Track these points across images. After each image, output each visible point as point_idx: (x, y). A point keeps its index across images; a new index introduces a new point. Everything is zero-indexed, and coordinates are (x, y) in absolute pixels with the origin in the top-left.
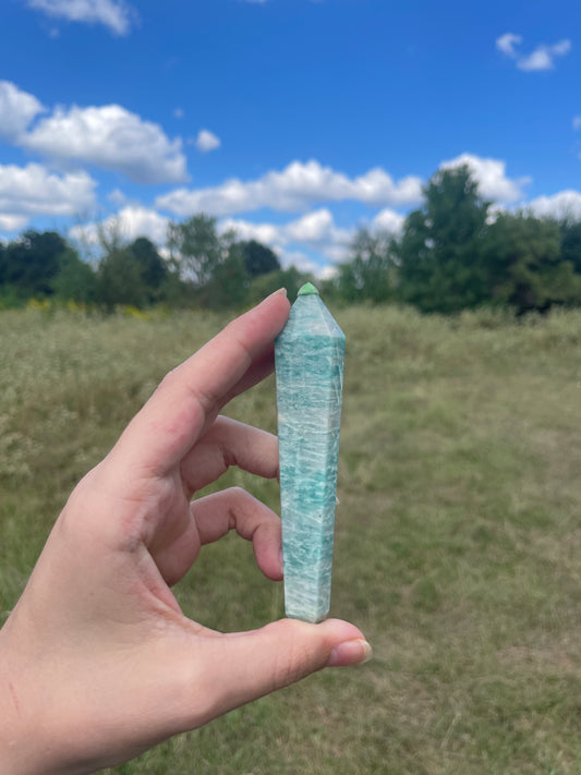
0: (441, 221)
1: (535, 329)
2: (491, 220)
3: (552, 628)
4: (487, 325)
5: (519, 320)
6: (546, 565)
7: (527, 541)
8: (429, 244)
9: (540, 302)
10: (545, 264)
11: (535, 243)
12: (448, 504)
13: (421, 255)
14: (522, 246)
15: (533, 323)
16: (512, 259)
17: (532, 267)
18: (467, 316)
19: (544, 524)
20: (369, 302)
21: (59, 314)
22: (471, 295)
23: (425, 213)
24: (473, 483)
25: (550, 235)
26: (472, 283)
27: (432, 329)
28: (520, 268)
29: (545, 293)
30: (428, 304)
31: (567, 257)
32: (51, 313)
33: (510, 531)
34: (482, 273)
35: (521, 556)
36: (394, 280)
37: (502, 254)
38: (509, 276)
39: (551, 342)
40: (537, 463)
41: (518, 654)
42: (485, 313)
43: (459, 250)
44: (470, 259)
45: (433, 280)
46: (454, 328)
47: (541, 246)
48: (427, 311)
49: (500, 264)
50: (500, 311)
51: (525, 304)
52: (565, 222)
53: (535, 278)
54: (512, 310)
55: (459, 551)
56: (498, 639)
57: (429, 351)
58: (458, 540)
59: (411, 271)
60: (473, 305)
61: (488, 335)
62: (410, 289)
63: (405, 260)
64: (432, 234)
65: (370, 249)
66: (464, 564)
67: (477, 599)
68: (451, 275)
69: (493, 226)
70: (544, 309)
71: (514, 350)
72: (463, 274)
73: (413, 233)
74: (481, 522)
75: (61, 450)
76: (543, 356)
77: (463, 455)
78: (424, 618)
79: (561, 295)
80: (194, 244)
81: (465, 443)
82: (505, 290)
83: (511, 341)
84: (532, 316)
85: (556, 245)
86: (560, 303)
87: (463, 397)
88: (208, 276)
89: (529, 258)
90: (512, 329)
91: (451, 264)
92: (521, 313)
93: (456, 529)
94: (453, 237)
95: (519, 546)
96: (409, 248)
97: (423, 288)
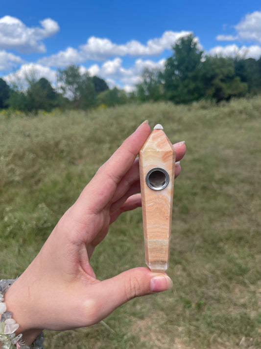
0: (181, 61)
1: (225, 108)
2: (203, 60)
3: (231, 216)
4: (204, 108)
5: (217, 105)
6: (228, 196)
7: (221, 189)
8: (177, 72)
9: (226, 96)
10: (228, 79)
11: (223, 69)
12: (190, 179)
13: (173, 78)
14: (217, 71)
15: (224, 105)
16: (213, 77)
17: (222, 80)
18: (195, 104)
19: (228, 183)
20: (152, 101)
21: (13, 116)
22: (196, 95)
23: (174, 58)
24: (200, 170)
25: (230, 65)
26: (196, 89)
27: (180, 111)
28: (217, 81)
29: (228, 92)
30: (178, 100)
31: (237, 75)
32: (9, 116)
33: (214, 185)
34: (200, 84)
35: (219, 194)
36: (162, 90)
37: (209, 76)
38: (212, 85)
39: (231, 114)
40: (225, 161)
41: (218, 225)
42: (203, 102)
43: (190, 74)
44: (195, 78)
45: (179, 89)
46: (190, 110)
47: (225, 70)
48: (177, 103)
49: (208, 80)
50: (209, 101)
51: (220, 97)
52: (236, 58)
53: (223, 85)
54: (215, 100)
55: (195, 194)
56: (211, 221)
57: (180, 121)
58: (195, 190)
59: (169, 86)
60: (197, 99)
61: (204, 112)
62: (169, 94)
63: (167, 81)
64: (178, 67)
65: (150, 77)
66: (197, 199)
67: (203, 209)
68: (187, 86)
69: (204, 62)
70: (228, 99)
71: (216, 118)
72: (192, 86)
73: (169, 68)
74: (203, 184)
75: (30, 171)
76: (228, 120)
77: (195, 161)
78: (184, 216)
79: (236, 92)
80: (70, 79)
81: (196, 156)
82: (211, 91)
83: (214, 114)
84: (223, 102)
85: (232, 70)
86: (235, 96)
87: (195, 139)
88: (78, 94)
89: (221, 76)
90: (215, 109)
91: (186, 81)
92: (218, 101)
93: (194, 187)
94: (187, 69)
95: (218, 191)
96: (167, 75)
97: (175, 93)
